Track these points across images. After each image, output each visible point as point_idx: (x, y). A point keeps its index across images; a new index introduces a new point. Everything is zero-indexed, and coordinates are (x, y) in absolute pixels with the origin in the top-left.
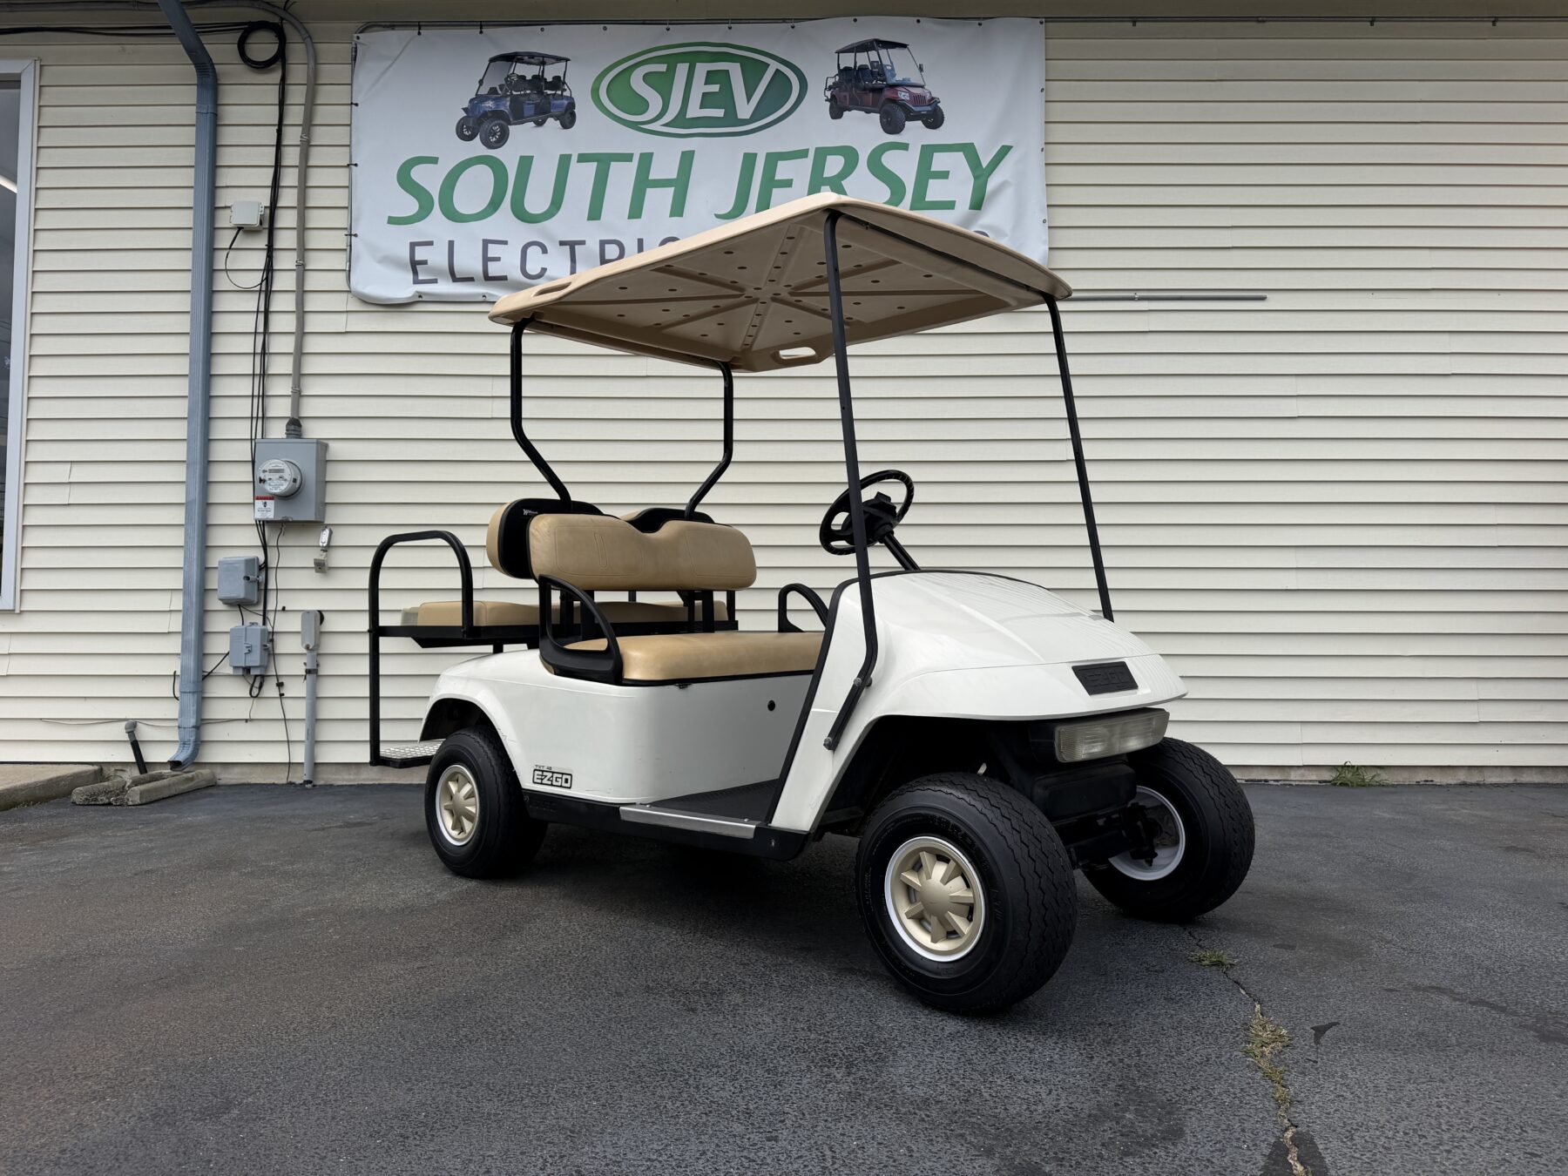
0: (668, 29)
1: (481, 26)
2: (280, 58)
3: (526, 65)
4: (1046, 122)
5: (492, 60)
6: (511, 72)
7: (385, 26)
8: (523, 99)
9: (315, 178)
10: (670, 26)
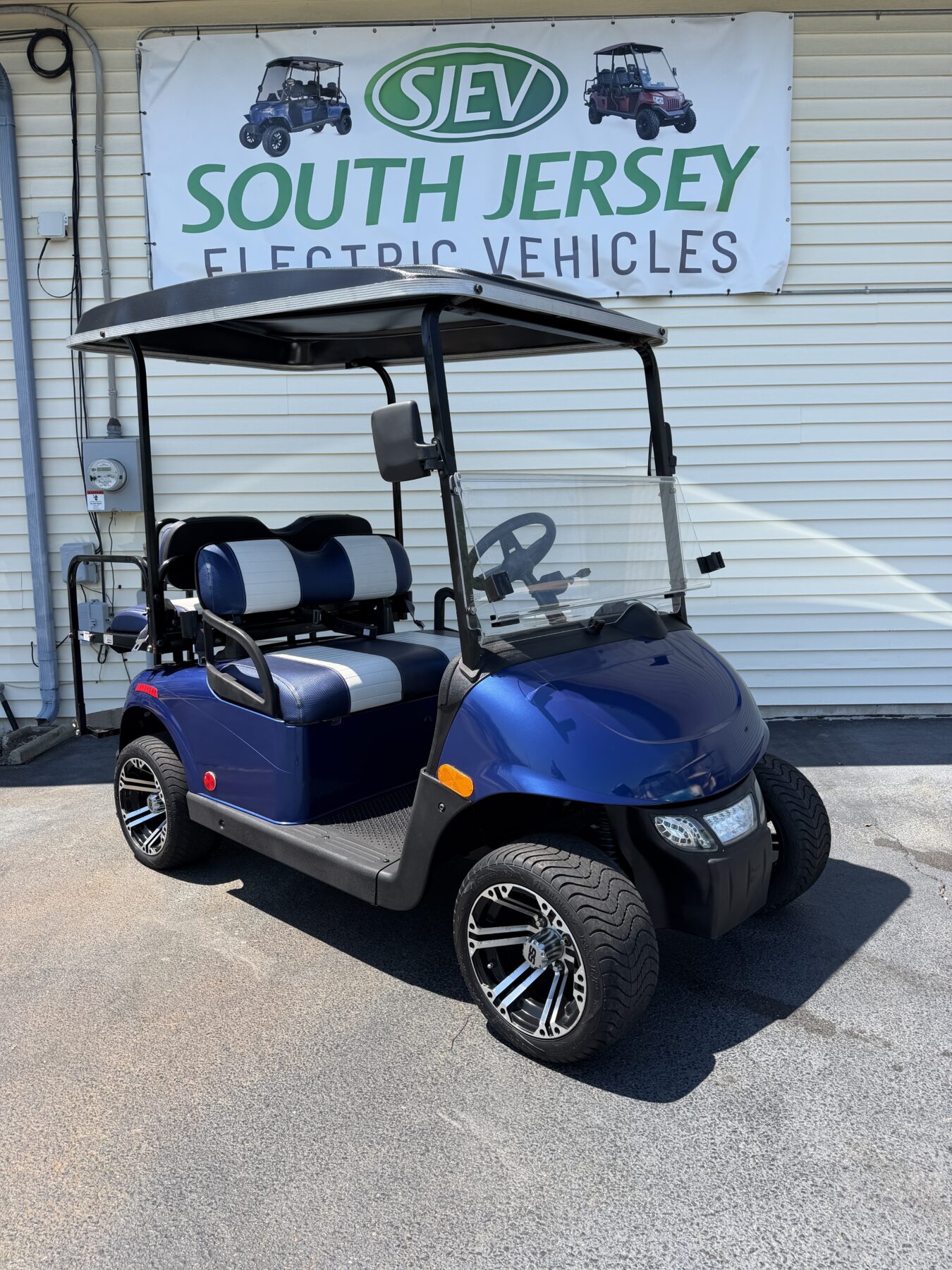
0: (434, 30)
1: (257, 29)
2: (69, 65)
3: (301, 70)
4: (792, 120)
5: (270, 65)
6: (288, 77)
7: (165, 32)
8: (301, 104)
9: (113, 187)
10: (436, 27)
